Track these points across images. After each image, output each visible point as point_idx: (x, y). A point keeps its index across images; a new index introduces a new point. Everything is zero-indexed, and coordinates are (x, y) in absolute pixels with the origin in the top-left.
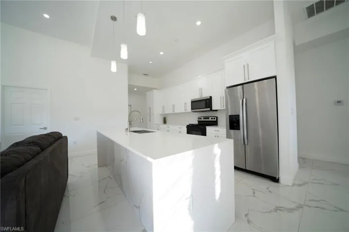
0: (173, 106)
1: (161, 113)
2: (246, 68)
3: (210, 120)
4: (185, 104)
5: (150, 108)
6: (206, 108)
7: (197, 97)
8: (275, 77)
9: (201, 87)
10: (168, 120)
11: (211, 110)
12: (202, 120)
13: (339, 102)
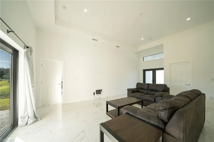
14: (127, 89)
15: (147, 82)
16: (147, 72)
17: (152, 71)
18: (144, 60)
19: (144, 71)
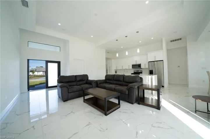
2: (155, 57)
3: (139, 71)
4: (129, 66)
6: (139, 67)
7: (135, 63)
8: (163, 60)
9: (137, 60)
11: (141, 68)
12: (136, 71)
13: (179, 66)
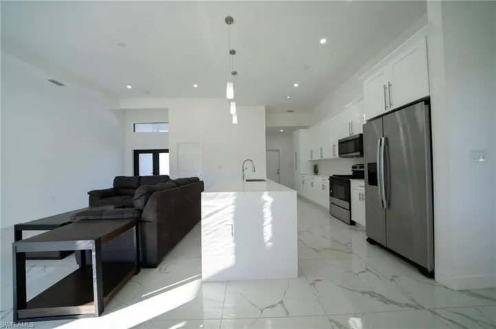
0: (321, 149)
1: (310, 159)
4: (334, 146)
5: (296, 153)
6: (355, 151)
7: (346, 135)
8: (427, 99)
9: (352, 120)
10: (320, 170)
12: (358, 169)
14: (89, 193)
15: (141, 174)
16: (141, 155)
17: (152, 154)
18: (136, 131)
19: (137, 153)
